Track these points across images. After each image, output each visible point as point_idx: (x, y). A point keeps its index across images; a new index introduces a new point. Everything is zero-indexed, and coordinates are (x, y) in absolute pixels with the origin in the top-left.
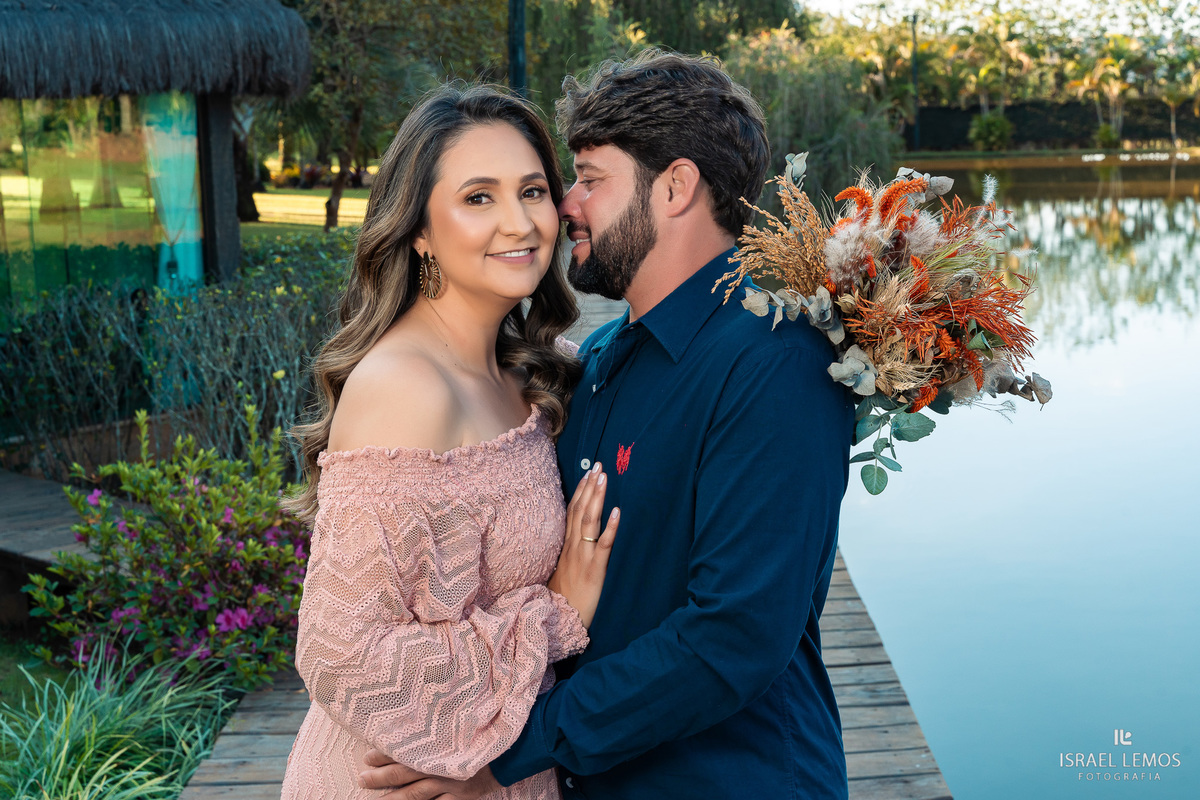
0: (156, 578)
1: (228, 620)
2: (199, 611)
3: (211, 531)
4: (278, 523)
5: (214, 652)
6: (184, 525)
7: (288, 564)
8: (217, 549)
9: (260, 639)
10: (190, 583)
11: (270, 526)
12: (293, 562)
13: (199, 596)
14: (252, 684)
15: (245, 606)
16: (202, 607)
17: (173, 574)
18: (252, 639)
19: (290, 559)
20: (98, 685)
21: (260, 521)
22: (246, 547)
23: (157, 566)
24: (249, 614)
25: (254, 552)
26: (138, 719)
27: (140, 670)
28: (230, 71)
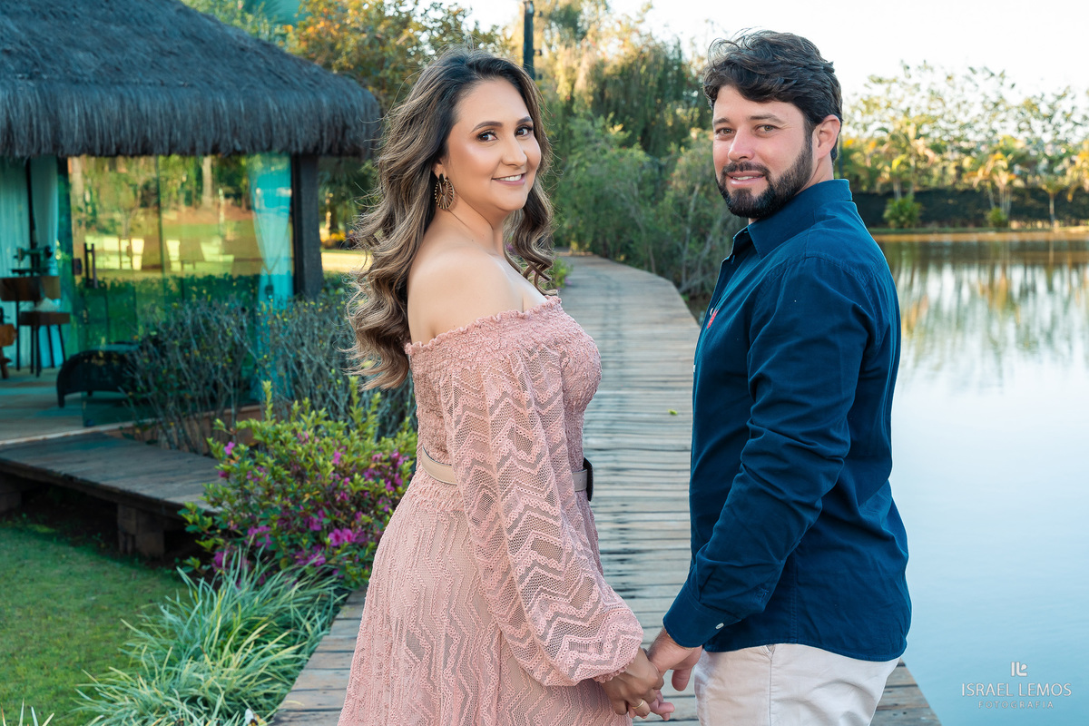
0: (285, 502)
1: (337, 537)
2: (315, 531)
3: (326, 467)
4: (373, 466)
5: (328, 560)
6: (305, 464)
7: (381, 495)
8: (330, 481)
9: (362, 552)
10: (309, 507)
11: (368, 467)
12: (384, 494)
13: (316, 518)
14: (357, 583)
15: (350, 528)
16: (316, 528)
17: (296, 500)
18: (356, 552)
19: (383, 491)
20: (238, 582)
21: (362, 462)
22: (352, 480)
23: (285, 494)
24: (354, 533)
25: (359, 484)
26: (272, 609)
27: (269, 574)
28: (318, 137)
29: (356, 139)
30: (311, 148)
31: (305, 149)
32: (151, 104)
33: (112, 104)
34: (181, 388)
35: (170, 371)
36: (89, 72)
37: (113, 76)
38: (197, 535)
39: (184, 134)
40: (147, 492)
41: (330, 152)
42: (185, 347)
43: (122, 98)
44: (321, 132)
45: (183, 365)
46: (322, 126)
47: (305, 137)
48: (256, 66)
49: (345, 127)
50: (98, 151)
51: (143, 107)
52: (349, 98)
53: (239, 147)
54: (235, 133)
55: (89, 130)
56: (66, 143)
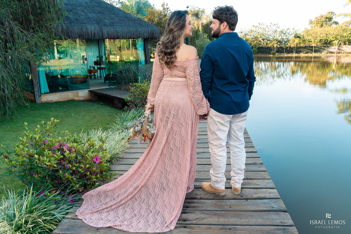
28: (148, 35)
29: (155, 36)
30: (147, 37)
31: (146, 38)
32: (119, 29)
33: (112, 29)
34: (125, 80)
35: (123, 77)
36: (108, 24)
37: (112, 24)
38: (127, 102)
39: (125, 35)
40: (119, 97)
41: (151, 38)
42: (125, 72)
43: (114, 28)
44: (149, 34)
45: (125, 76)
46: (149, 33)
47: (146, 35)
48: (137, 23)
49: (153, 34)
50: (110, 38)
51: (117, 30)
52: (154, 28)
53: (134, 37)
54: (134, 35)
55: (108, 34)
56: (104, 36)
